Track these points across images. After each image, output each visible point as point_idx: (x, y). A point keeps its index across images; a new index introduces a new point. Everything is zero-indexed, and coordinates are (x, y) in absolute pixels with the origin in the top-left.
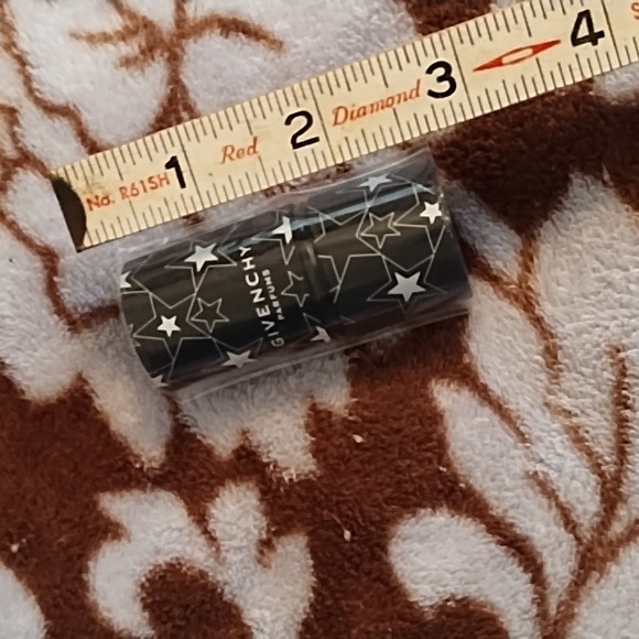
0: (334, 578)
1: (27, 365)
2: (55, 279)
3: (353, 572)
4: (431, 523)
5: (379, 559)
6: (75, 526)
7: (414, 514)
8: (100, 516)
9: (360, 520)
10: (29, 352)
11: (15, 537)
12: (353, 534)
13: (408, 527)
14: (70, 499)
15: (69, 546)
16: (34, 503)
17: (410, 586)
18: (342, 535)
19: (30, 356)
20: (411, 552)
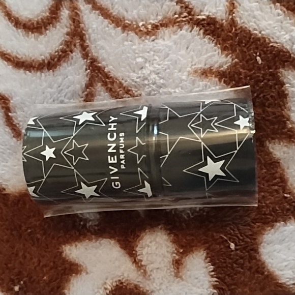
0: (229, 275)
1: (3, 172)
2: (10, 114)
3: (240, 269)
4: (285, 231)
5: (255, 259)
6: (51, 269)
7: (272, 226)
8: (65, 261)
9: (239, 235)
10: (4, 164)
11: (16, 281)
12: (236, 245)
13: (270, 235)
14: (46, 252)
15: (50, 281)
16: (25, 257)
17: (278, 273)
18: (229, 247)
19: (5, 166)
20: (275, 251)
